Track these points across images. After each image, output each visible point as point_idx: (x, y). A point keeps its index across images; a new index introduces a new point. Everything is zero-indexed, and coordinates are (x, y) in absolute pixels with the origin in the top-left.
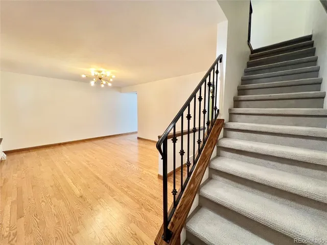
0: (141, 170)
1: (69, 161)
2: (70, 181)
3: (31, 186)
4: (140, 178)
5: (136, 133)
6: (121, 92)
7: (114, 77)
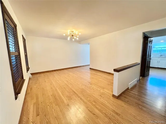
0: (99, 89)
1: (58, 80)
2: (60, 93)
3: (42, 94)
4: (101, 95)
5: (89, 65)
6: (80, 44)
7: (80, 34)
